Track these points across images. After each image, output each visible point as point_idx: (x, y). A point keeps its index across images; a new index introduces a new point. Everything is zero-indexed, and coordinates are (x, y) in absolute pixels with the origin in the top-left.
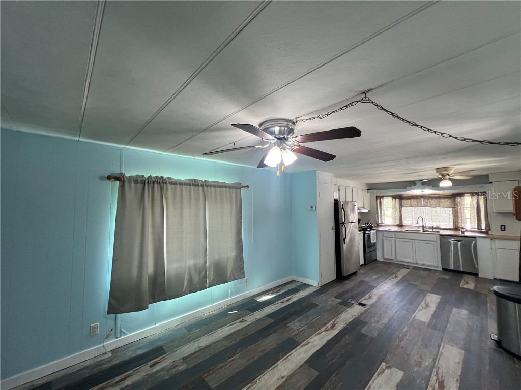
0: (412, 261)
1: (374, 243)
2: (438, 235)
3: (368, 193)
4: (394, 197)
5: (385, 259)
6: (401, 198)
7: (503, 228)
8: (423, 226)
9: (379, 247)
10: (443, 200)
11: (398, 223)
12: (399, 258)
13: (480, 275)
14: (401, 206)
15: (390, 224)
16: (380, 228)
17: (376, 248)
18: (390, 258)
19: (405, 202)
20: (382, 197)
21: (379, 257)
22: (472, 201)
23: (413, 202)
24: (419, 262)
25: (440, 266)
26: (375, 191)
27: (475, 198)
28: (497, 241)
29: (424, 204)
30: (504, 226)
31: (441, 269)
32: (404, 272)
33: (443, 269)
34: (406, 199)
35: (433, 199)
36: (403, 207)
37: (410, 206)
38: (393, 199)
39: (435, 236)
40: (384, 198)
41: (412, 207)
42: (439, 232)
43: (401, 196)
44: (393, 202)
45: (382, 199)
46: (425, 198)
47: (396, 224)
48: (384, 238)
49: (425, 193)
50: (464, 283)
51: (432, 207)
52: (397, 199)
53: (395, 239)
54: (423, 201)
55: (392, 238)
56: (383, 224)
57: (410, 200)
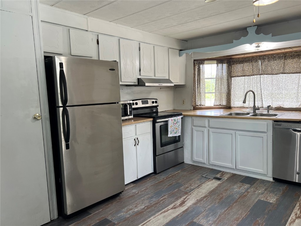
0: (229, 165)
1: (179, 136)
2: (271, 122)
3: (180, 55)
4: (220, 60)
5: (194, 162)
6: (229, 61)
8: (254, 106)
9: (187, 142)
11: (224, 103)
12: (212, 161)
14: (230, 76)
15: (212, 105)
16: (198, 113)
17: (183, 145)
18: (200, 160)
19: (238, 68)
20: (201, 62)
21: (187, 160)
23: (247, 67)
24: (240, 167)
25: (270, 174)
26: (190, 52)
29: (262, 70)
31: (271, 180)
32: (211, 185)
33: (274, 179)
34: (237, 64)
35: (276, 60)
36: (233, 77)
37: (241, 75)
38: (218, 65)
39: (266, 123)
40: (205, 63)
41: (244, 76)
42: (276, 115)
43: (231, 59)
44: (217, 70)
45: (201, 66)
46: (264, 59)
47: (220, 105)
48: (194, 128)
49: (261, 49)
50: (296, 214)
51: (273, 74)
52: (224, 63)
53: (209, 130)
54: (261, 64)
55: (205, 127)
56: (202, 105)
57: (242, 65)
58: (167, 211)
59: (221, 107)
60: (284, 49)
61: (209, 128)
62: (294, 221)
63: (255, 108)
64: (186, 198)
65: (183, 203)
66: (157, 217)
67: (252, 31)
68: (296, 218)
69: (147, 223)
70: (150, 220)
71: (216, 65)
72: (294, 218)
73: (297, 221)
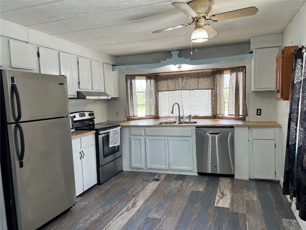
0: (163, 167)
1: (119, 146)
2: (194, 128)
3: (113, 70)
4: (149, 77)
5: (132, 168)
6: (156, 78)
7: (259, 112)
8: (179, 116)
9: (125, 151)
10: (201, 80)
11: (153, 113)
12: (150, 165)
13: (236, 177)
14: (157, 91)
15: (144, 116)
16: (132, 123)
17: (122, 154)
18: (139, 165)
19: (163, 84)
20: (133, 77)
21: (126, 168)
22: (231, 79)
23: (171, 83)
24: (173, 167)
25: (196, 170)
26: (123, 68)
27: (234, 74)
28: (255, 131)
29: (182, 86)
30: (260, 110)
31: (196, 174)
32: (152, 186)
33: (198, 173)
34: (162, 80)
35: (192, 79)
36: (159, 91)
37: (166, 90)
38: (147, 80)
39: (191, 129)
40: (136, 78)
41: (169, 91)
42: (196, 122)
43: (157, 75)
44: (147, 85)
45: (133, 81)
46: (183, 77)
47: (150, 116)
48: (132, 137)
49: (182, 69)
50: (219, 196)
51: (190, 90)
52: (152, 79)
53: (145, 138)
54: (181, 81)
55: (142, 136)
56: (135, 116)
57: (167, 81)
58: (123, 214)
59: (151, 117)
60: (198, 70)
61: (145, 136)
62: (219, 201)
63: (180, 118)
64: (135, 200)
65: (134, 205)
66: (115, 221)
67: (175, 54)
68: (220, 199)
69: (109, 228)
70: (110, 225)
71: (145, 80)
72: (219, 199)
73: (221, 201)
